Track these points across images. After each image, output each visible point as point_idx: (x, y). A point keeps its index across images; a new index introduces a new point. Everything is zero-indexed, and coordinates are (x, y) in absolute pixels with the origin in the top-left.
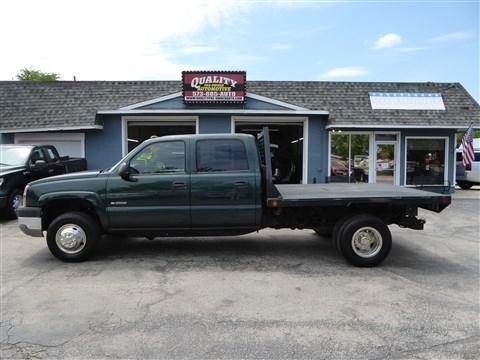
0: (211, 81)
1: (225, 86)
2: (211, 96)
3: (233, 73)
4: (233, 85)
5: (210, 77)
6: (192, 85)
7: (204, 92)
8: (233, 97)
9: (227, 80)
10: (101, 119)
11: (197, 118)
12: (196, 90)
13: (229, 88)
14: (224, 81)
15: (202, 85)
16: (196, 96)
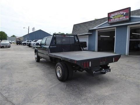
0: (116, 15)
1: (122, 15)
2: (117, 20)
3: (124, 9)
4: (124, 14)
5: (116, 13)
6: (111, 17)
7: (114, 19)
8: (124, 18)
9: (122, 12)
10: (90, 31)
11: (115, 28)
12: (112, 18)
13: (123, 16)
14: (121, 13)
15: (114, 17)
16: (112, 21)
